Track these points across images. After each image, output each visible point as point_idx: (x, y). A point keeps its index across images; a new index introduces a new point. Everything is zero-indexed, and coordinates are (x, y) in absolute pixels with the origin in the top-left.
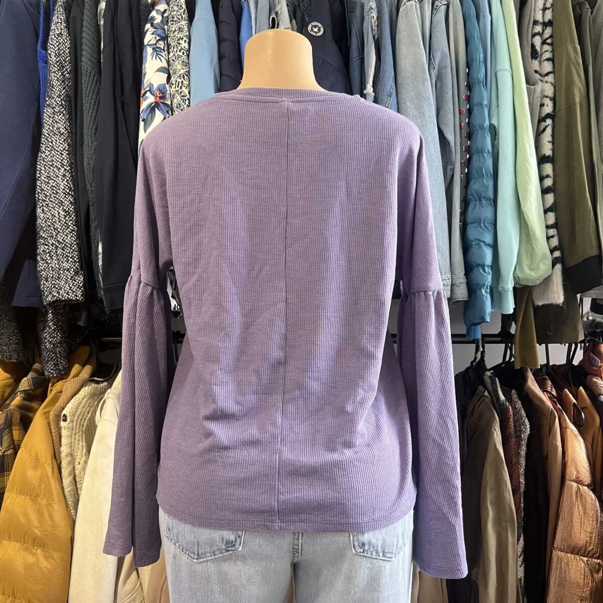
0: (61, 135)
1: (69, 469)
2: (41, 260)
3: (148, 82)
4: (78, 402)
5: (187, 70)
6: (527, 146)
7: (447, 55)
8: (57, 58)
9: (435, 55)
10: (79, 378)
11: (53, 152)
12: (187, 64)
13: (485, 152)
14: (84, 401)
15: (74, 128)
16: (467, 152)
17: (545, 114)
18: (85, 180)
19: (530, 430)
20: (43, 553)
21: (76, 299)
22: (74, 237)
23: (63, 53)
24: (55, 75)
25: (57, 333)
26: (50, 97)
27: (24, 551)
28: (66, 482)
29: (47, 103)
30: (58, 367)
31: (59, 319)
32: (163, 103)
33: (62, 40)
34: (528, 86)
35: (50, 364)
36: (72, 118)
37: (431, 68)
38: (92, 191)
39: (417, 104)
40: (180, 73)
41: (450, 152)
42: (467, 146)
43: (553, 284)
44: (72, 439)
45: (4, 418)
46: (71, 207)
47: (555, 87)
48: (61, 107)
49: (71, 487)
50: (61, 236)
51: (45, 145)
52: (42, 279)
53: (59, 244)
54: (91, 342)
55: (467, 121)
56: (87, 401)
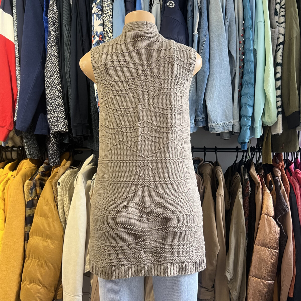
0: (55, 56)
1: (61, 206)
2: (49, 113)
3: (96, 31)
4: (65, 177)
5: (111, 25)
6: (269, 58)
7: (234, 15)
8: (52, 20)
9: (228, 15)
10: (65, 166)
11: (52, 64)
12: (111, 22)
13: (250, 61)
15: (60, 53)
16: (242, 62)
17: (280, 42)
18: (66, 77)
20: (51, 242)
22: (63, 103)
23: (55, 18)
24: (52, 28)
25: (55, 146)
26: (49, 39)
28: (60, 212)
29: (49, 41)
30: (56, 161)
32: (103, 40)
33: (54, 12)
34: (272, 29)
35: (52, 160)
36: (59, 48)
37: (225, 22)
39: (218, 39)
40: (108, 26)
41: (234, 62)
42: (242, 59)
43: (278, 124)
44: (62, 193)
45: (33, 184)
47: (285, 29)
48: (55, 43)
49: (62, 214)
50: (57, 102)
51: (48, 61)
52: (51, 122)
54: (70, 151)
55: (243, 47)
56: (69, 177)
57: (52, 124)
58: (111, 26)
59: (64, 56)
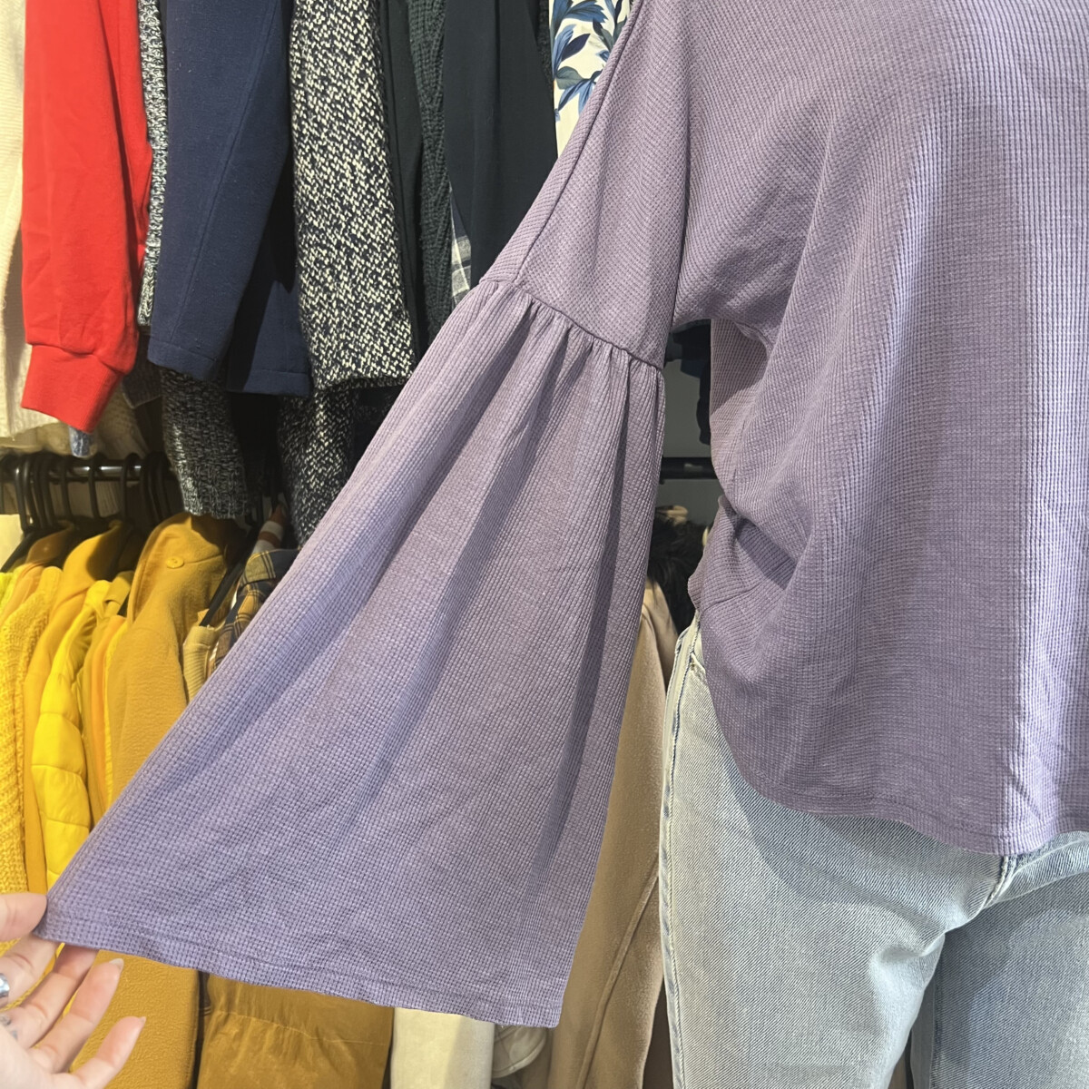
2: (310, 283)
21: (400, 375)
22: (388, 228)
38: (432, 112)
52: (315, 330)
53: (356, 245)
57: (320, 341)
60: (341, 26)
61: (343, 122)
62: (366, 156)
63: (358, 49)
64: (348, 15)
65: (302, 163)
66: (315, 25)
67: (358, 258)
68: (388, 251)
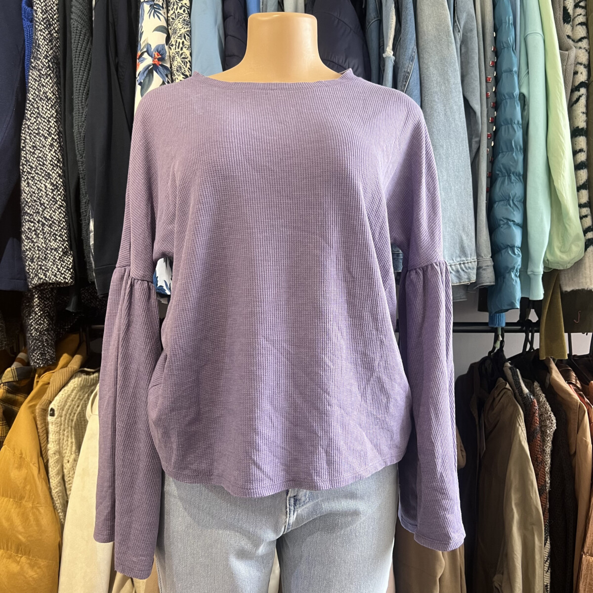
0: (48, 100)
1: (57, 468)
2: (26, 239)
3: (146, 43)
4: (67, 395)
5: (188, 29)
6: (561, 116)
7: (473, 17)
8: (43, 15)
9: (460, 17)
10: (67, 368)
11: (39, 119)
12: (188, 23)
13: (515, 123)
14: (73, 394)
15: (63, 93)
16: (493, 124)
17: (579, 83)
18: (75, 151)
19: (556, 426)
20: (29, 561)
21: (65, 281)
22: (62, 214)
23: (50, 10)
24: (42, 33)
25: (44, 319)
26: (36, 58)
27: (7, 558)
28: (54, 482)
29: (33, 65)
30: (45, 356)
31: (46, 305)
32: (162, 65)
34: (562, 51)
35: (36, 354)
36: (60, 82)
37: (455, 31)
38: (82, 162)
39: (441, 69)
40: (181, 32)
41: (476, 122)
42: (493, 116)
43: (585, 268)
44: (60, 435)
46: (59, 180)
47: (589, 53)
48: (48, 69)
49: (59, 488)
50: (48, 212)
51: (30, 111)
52: (27, 260)
53: (46, 221)
54: (81, 330)
55: (494, 90)
56: (77, 393)
57: (30, 265)
58: (188, 31)
59: (72, 100)
60: (42, 124)
61: (42, 166)
62: (52, 181)
63: (50, 134)
64: (46, 119)
65: (24, 184)
66: (31, 123)
67: (47, 227)
68: (61, 224)
